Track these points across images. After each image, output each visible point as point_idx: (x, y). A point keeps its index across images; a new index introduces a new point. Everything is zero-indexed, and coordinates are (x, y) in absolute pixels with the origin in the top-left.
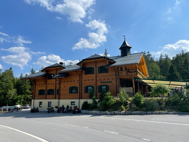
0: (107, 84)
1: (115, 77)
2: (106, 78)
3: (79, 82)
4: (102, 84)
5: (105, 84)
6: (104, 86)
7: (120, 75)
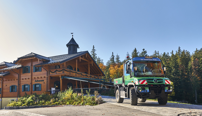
0: (40, 83)
1: (46, 76)
2: (40, 77)
3: (18, 81)
4: (36, 83)
5: (38, 83)
6: (38, 84)
7: (50, 74)
